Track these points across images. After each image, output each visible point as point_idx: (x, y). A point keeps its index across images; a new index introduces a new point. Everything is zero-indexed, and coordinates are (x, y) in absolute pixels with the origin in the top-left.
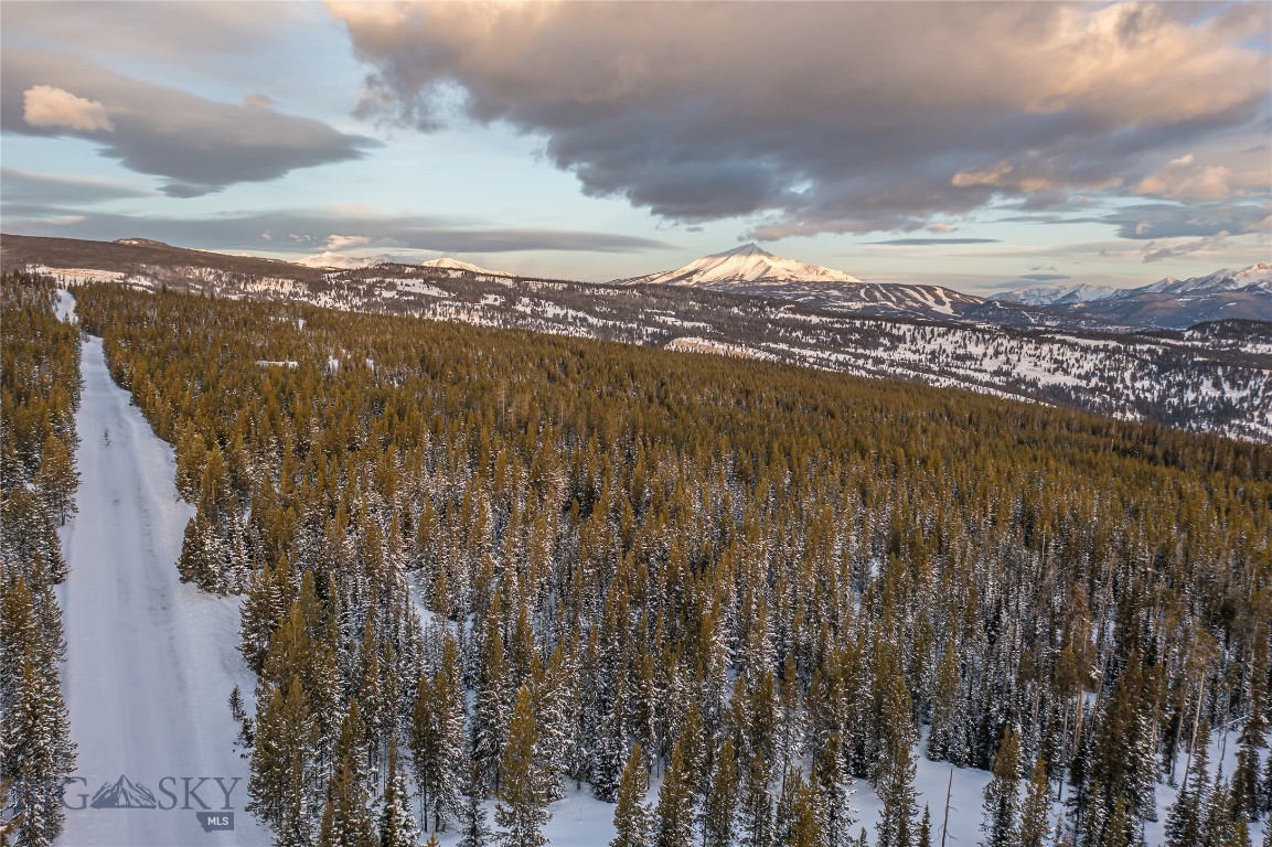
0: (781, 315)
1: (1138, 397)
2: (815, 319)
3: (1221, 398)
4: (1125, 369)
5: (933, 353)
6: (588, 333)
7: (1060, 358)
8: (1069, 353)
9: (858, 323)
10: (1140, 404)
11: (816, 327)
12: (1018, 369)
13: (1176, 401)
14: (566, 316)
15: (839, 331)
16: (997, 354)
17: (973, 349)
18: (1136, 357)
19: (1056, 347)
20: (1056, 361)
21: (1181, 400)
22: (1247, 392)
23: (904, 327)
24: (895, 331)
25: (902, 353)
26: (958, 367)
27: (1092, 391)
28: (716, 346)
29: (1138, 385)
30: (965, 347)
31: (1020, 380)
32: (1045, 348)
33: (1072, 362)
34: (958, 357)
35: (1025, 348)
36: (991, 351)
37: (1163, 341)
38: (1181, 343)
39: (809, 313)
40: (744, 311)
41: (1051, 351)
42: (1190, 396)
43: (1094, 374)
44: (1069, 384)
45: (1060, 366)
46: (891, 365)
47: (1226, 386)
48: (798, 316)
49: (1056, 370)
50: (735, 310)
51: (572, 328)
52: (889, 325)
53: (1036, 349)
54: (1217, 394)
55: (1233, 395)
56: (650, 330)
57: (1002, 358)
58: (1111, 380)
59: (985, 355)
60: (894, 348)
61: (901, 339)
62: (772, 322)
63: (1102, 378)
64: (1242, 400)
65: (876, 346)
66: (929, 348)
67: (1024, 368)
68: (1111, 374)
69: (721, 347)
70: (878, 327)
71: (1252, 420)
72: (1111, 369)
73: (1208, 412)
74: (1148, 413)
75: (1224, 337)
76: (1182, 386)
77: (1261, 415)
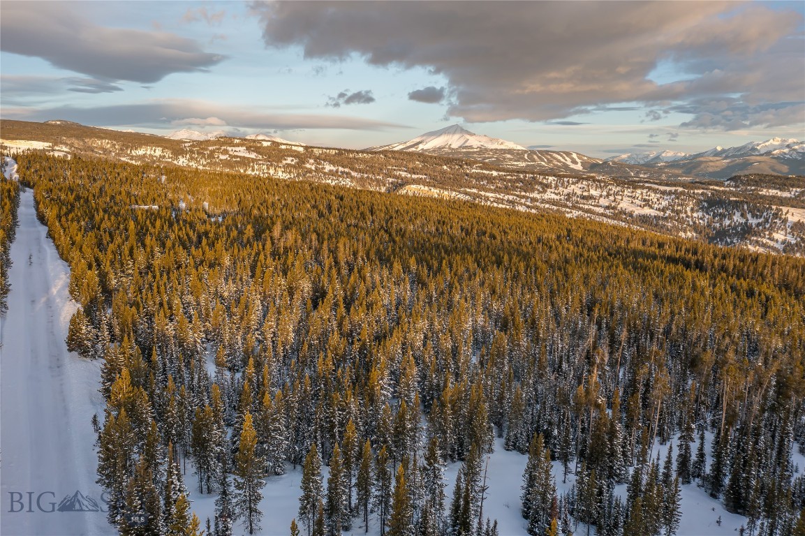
0: (474, 171)
1: (694, 223)
2: (495, 173)
3: (746, 223)
4: (687, 205)
5: (568, 194)
6: (351, 182)
7: (647, 198)
8: (653, 195)
9: (522, 176)
10: (695, 228)
11: (495, 178)
12: (621, 205)
13: (718, 225)
14: (337, 171)
15: (510, 181)
16: (608, 195)
17: (593, 192)
18: (694, 198)
19: (645, 191)
20: (645, 200)
21: (721, 224)
22: (760, 220)
23: (551, 178)
24: (545, 181)
25: (549, 195)
26: (584, 204)
27: (665, 219)
28: (432, 190)
29: (695, 215)
30: (589, 191)
31: (623, 212)
32: (639, 191)
33: (655, 200)
34: (583, 197)
35: (626, 193)
36: (605, 193)
37: (711, 187)
38: (722, 189)
39: (491, 169)
40: (450, 167)
41: (642, 193)
42: (727, 222)
43: (668, 209)
44: (653, 214)
45: (647, 203)
46: (542, 203)
47: (749, 216)
48: (485, 172)
49: (644, 206)
50: (445, 167)
51: (341, 179)
52: (541, 177)
53: (633, 192)
54: (743, 221)
55: (753, 222)
56: (391, 180)
57: (612, 198)
58: (678, 212)
59: (601, 196)
60: (545, 192)
61: (548, 186)
62: (467, 175)
63: (673, 211)
64: (758, 225)
65: (533, 190)
66: (566, 191)
67: (625, 205)
68: (679, 208)
69: (435, 191)
70: (534, 178)
71: (764, 237)
72: (678, 205)
73: (737, 232)
74: (701, 232)
75: (749, 185)
76: (722, 216)
77: (770, 234)
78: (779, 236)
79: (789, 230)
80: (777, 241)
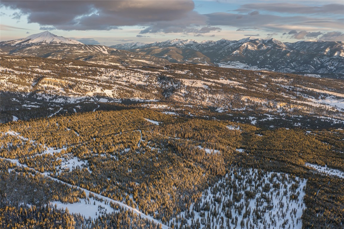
0: (70, 66)
1: (157, 87)
2: (79, 67)
3: (173, 86)
4: (153, 79)
5: (111, 76)
6: (16, 77)
7: (139, 76)
8: (141, 75)
9: (91, 68)
10: (157, 89)
11: (80, 70)
12: (131, 80)
13: (164, 87)
14: (6, 71)
15: (86, 71)
16: (126, 76)
17: (120, 75)
18: (155, 76)
19: (138, 74)
20: (139, 78)
21: (165, 87)
22: (177, 85)
23: (102, 69)
24: (100, 70)
25: (104, 77)
26: (118, 81)
27: (147, 86)
28: (57, 80)
29: (156, 83)
30: (118, 74)
31: (132, 84)
32: (136, 74)
33: (142, 77)
34: (117, 78)
35: (132, 75)
36: (124, 75)
37: (160, 70)
38: (163, 71)
39: (77, 65)
40: (59, 65)
41: (137, 75)
42: (167, 86)
43: (147, 81)
44: (143, 84)
45: (140, 79)
46: (102, 82)
47: (173, 83)
48: (75, 67)
49: (139, 80)
50: (56, 65)
51: (11, 76)
52: (99, 68)
53: (134, 74)
54: (172, 85)
55: (175, 86)
56: (35, 74)
57: (127, 77)
58: (151, 82)
59: (123, 77)
60: (101, 75)
61: (102, 73)
62: (67, 68)
63: (149, 82)
64: (176, 87)
65: (96, 75)
66: (110, 75)
67: (132, 80)
68: (151, 81)
69: (58, 80)
70: (96, 69)
71: (179, 92)
72: (151, 79)
73: (170, 90)
74: (159, 91)
75: (172, 69)
76: (165, 83)
77: (180, 91)
78: (183, 91)
79: (185, 89)
80: (182, 93)
